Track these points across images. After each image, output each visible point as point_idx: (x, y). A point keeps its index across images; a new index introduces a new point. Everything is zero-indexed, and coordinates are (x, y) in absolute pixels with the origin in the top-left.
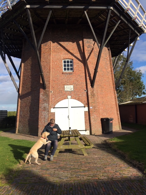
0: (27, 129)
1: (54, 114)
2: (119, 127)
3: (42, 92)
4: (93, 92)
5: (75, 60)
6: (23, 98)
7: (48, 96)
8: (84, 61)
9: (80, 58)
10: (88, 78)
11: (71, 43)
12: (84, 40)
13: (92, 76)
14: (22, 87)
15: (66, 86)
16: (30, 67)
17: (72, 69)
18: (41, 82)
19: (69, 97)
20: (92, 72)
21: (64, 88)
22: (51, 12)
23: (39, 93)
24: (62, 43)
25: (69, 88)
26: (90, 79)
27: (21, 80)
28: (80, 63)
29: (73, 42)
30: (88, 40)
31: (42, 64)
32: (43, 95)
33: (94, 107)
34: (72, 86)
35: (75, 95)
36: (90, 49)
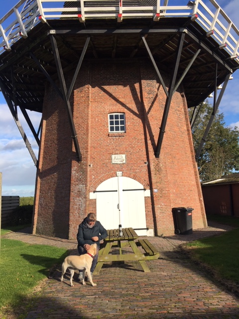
0: (51, 227)
1: (94, 202)
2: (204, 222)
3: (75, 165)
4: (157, 165)
5: (128, 115)
6: (45, 176)
7: (85, 172)
8: (143, 115)
9: (135, 109)
10: (149, 142)
11: (121, 87)
12: (143, 81)
13: (156, 140)
14: (44, 158)
15: (113, 156)
16: (55, 126)
17: (123, 128)
18: (74, 150)
19: (119, 173)
20: (156, 132)
21: (110, 159)
22: (88, 39)
23: (70, 167)
24: (106, 87)
25: (119, 159)
26: (153, 144)
27: (42, 147)
28: (136, 118)
29: (125, 86)
30: (149, 82)
31: (75, 121)
32: (77, 171)
33: (161, 190)
34: (124, 156)
35: (128, 170)
36: (152, 96)
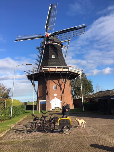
5: (57, 86)
9: (59, 85)
10: (61, 91)
11: (56, 80)
13: (63, 91)
15: (54, 94)
16: (42, 87)
20: (63, 89)
22: (51, 74)
24: (53, 80)
26: (62, 92)
32: (47, 97)
34: (56, 94)
35: (57, 97)
36: (62, 82)
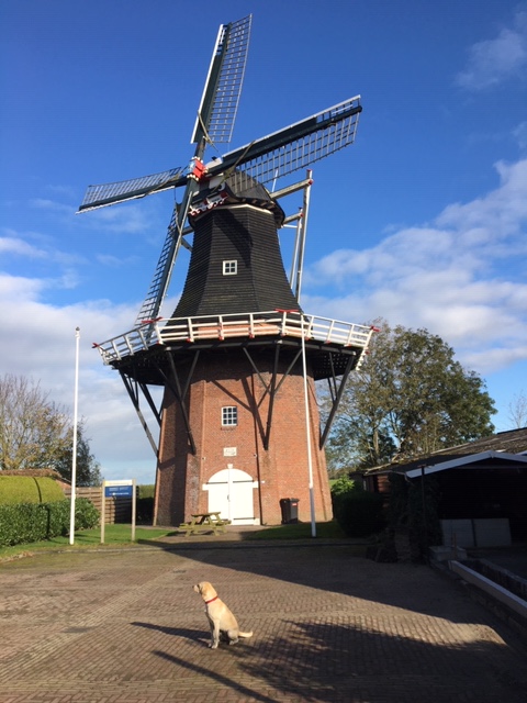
0: (168, 518)
1: (206, 493)
3: (190, 458)
4: (266, 457)
5: (240, 408)
7: (198, 465)
8: (253, 408)
9: (248, 404)
11: (233, 381)
13: (265, 429)
14: (164, 448)
15: (225, 449)
17: (235, 421)
18: (189, 444)
19: (230, 466)
21: (222, 452)
23: (186, 460)
24: (220, 382)
25: (230, 452)
26: (262, 437)
28: (247, 411)
29: (237, 380)
32: (192, 464)
33: (268, 481)
34: (235, 449)
35: (238, 463)
